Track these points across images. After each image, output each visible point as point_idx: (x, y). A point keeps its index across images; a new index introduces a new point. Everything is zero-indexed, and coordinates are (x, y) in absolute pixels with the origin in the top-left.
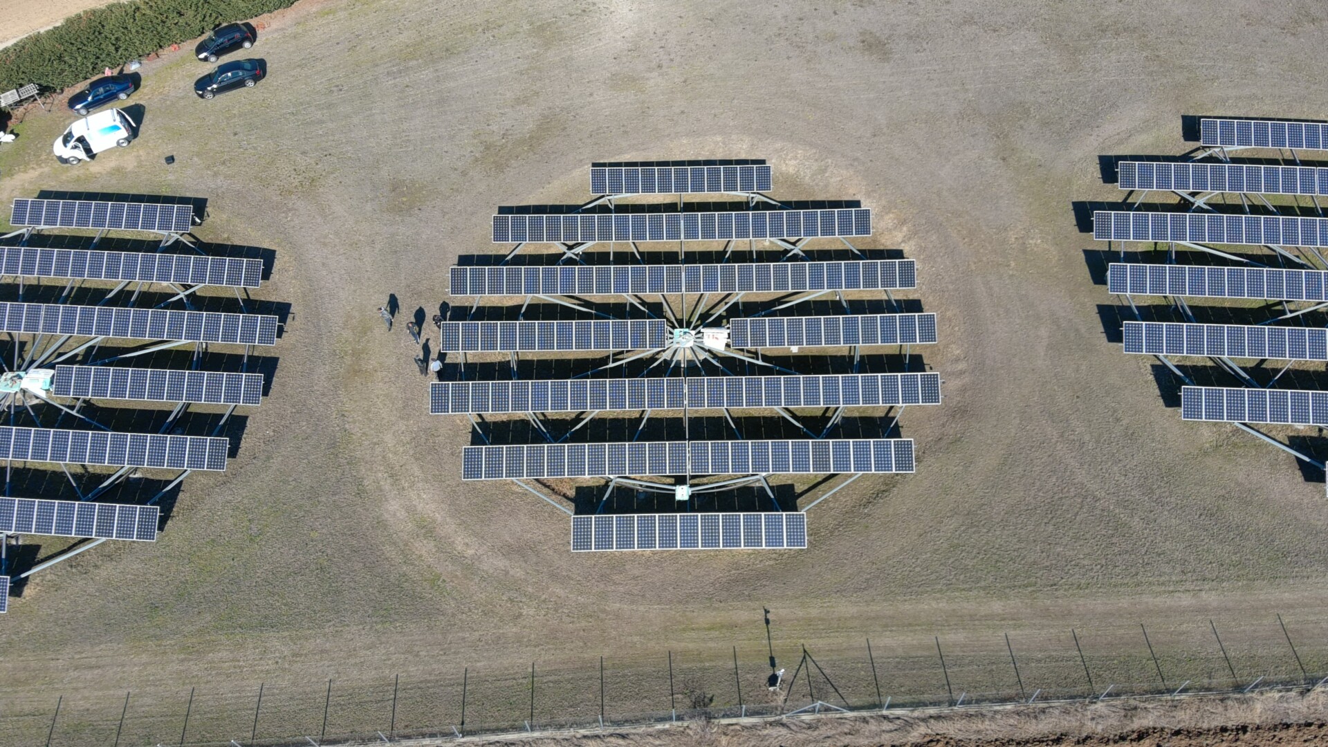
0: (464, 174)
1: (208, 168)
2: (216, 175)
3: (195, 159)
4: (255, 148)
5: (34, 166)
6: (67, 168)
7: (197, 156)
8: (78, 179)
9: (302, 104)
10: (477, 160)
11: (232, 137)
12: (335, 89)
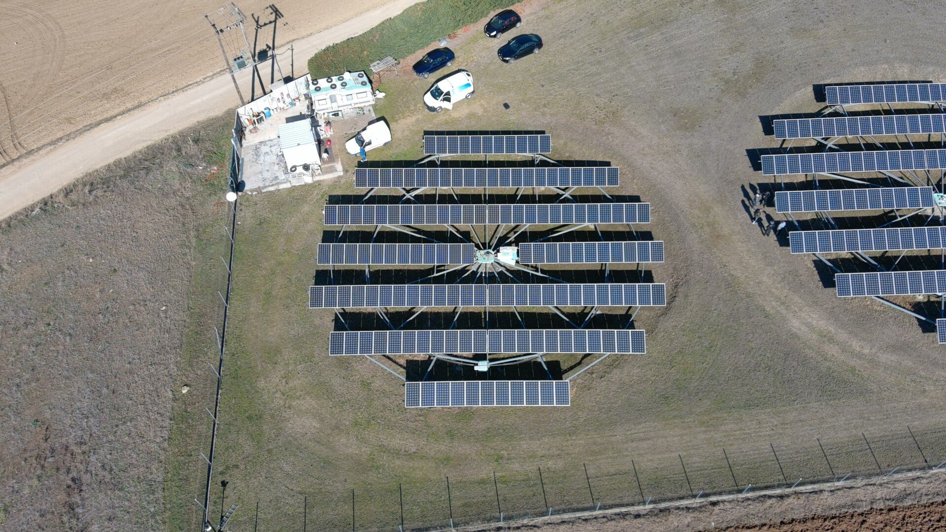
0: (719, 101)
1: (536, 110)
2: (543, 114)
3: (523, 104)
4: (561, 95)
5: (409, 114)
6: (435, 114)
7: (524, 102)
8: (447, 123)
9: (578, 63)
10: (723, 91)
11: (542, 88)
12: (595, 51)
